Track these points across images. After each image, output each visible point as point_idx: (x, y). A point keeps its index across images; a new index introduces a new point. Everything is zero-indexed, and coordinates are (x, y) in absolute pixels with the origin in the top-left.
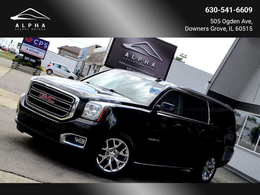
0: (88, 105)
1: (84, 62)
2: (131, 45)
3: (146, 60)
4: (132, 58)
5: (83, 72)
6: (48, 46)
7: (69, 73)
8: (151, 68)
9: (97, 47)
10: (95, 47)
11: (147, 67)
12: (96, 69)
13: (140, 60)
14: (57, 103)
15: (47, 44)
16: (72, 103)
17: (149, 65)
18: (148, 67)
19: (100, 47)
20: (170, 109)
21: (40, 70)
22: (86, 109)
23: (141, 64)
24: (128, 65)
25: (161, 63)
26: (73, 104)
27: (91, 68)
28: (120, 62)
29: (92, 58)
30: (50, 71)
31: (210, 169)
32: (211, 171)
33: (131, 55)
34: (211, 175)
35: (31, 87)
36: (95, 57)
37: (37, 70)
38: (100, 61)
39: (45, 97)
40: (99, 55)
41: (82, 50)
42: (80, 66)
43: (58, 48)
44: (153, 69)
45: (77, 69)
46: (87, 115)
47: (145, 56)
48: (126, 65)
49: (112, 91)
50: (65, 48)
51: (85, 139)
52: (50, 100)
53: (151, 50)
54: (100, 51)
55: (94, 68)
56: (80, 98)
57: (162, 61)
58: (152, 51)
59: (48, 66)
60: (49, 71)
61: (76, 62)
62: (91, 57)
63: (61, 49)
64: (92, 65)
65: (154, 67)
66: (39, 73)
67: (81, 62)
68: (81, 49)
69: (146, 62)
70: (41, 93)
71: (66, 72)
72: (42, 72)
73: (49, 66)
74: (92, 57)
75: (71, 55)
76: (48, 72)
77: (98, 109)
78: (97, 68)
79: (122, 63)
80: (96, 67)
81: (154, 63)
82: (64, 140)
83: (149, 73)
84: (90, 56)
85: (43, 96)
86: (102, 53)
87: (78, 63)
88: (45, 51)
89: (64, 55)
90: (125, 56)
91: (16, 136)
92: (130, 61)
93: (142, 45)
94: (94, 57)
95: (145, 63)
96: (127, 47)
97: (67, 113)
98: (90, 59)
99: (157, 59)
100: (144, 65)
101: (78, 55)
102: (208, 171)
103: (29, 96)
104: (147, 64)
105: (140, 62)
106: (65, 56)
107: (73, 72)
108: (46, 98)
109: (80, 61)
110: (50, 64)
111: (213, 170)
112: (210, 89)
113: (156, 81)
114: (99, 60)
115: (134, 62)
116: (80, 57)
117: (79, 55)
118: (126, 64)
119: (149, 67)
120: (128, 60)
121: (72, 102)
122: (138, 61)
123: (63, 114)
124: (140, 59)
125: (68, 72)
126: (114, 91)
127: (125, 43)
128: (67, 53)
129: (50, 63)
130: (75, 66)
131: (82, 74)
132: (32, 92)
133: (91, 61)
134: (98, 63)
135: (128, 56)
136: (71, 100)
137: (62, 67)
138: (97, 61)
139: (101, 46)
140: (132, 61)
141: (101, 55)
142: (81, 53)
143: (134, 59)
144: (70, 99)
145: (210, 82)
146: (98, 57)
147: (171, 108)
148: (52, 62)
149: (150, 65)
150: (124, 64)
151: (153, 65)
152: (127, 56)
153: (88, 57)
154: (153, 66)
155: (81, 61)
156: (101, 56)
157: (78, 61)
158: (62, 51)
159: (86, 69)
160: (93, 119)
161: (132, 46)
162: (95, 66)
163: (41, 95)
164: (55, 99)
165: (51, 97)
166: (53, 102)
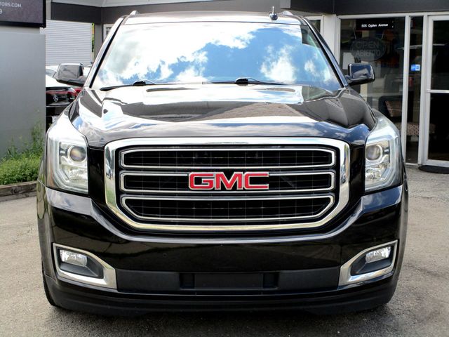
70: (193, 175)
85: (210, 182)
108: (228, 182)
163: (198, 181)
164: (267, 175)
165: (248, 175)
166: (267, 187)
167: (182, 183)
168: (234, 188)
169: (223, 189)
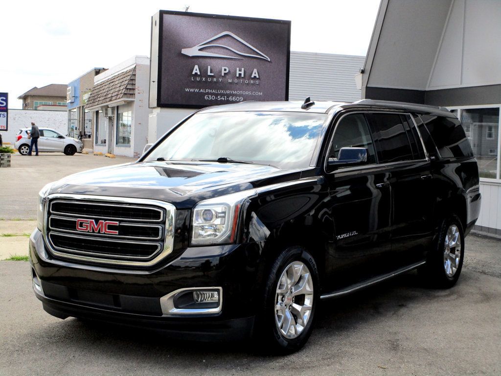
0: (198, 214)
1: (81, 108)
2: (197, 47)
3: (238, 69)
4: (209, 74)
5: (86, 129)
6: (6, 101)
7: (62, 140)
8: (252, 82)
9: (98, 72)
10: (94, 73)
11: (243, 83)
12: (110, 114)
13: (225, 74)
14: (124, 230)
15: (4, 98)
16: (161, 219)
17: (246, 78)
18: (246, 82)
19: (104, 70)
20: (358, 158)
21: (8, 152)
22: (197, 222)
23: (230, 81)
24: (205, 91)
25: (268, 65)
26: (164, 223)
27: (100, 115)
28: (187, 90)
29: (96, 97)
30: (25, 148)
31: (453, 250)
32: (456, 253)
33: (204, 68)
34: (457, 259)
35: (49, 214)
36: (101, 92)
37: (2, 155)
38: (114, 98)
39: (91, 225)
40: (107, 86)
41: (70, 88)
42: (77, 118)
43: (20, 98)
44: (257, 82)
45: (73, 126)
46: (202, 235)
47: (233, 61)
48: (202, 91)
49: (222, 160)
50: (32, 93)
51: (218, 291)
52: (105, 230)
53: (240, 45)
54: (107, 79)
55: (106, 114)
56: (174, 203)
57: (269, 60)
58: (244, 47)
59: (18, 140)
60: (23, 147)
61: (66, 114)
62: (93, 95)
63: (25, 98)
64: (100, 109)
65: (258, 77)
66: (8, 159)
67: (75, 110)
68: (66, 86)
69: (238, 72)
70: (79, 220)
71: (58, 139)
72: (11, 154)
73: (20, 138)
74: (95, 94)
75: (50, 103)
76: (22, 151)
77: (223, 215)
78: (113, 113)
79: (192, 90)
80: (110, 110)
81: (255, 70)
82: (171, 309)
83: (252, 93)
84: (89, 93)
85: (87, 226)
86: (113, 81)
87: (70, 115)
88: (6, 113)
89: (36, 107)
90: (193, 73)
91: (46, 325)
92: (206, 81)
93: (220, 41)
94: (99, 93)
95: (238, 75)
96: (191, 55)
97: (156, 247)
98: (92, 100)
99: (258, 61)
100: (236, 81)
101: (65, 98)
102: (451, 255)
103: (51, 235)
104: (243, 76)
105: (227, 77)
106: (38, 109)
107: (67, 133)
108: (96, 227)
109: (73, 109)
110: (21, 135)
111: (459, 249)
112: (368, 86)
113: (303, 108)
114: (112, 97)
115: (215, 80)
116: (70, 101)
117: (68, 98)
118: (200, 90)
119: (248, 80)
120: (201, 80)
121: (159, 218)
122: (223, 75)
123: (148, 251)
124: (225, 70)
125: (61, 137)
126: (228, 159)
127: (185, 48)
128: (39, 102)
129: (21, 133)
130: (66, 122)
131: (85, 132)
132: (55, 223)
133: (96, 103)
134: (111, 102)
135: (199, 73)
136: (156, 215)
137: (45, 133)
138: (108, 100)
139: (105, 68)
140: (209, 80)
141: (112, 84)
142: (69, 94)
143: (213, 74)
144: (152, 213)
145: (363, 72)
146: (107, 90)
147: (361, 155)
148: (22, 129)
149: (248, 75)
150: (197, 90)
151: (255, 74)
152: (196, 73)
153: (86, 97)
154: (255, 77)
155: (75, 108)
156: (114, 87)
157: (70, 111)
158: (29, 101)
159: (90, 121)
160: (220, 240)
161: (200, 50)
162: (106, 110)
163: (81, 225)
164: (117, 224)
165: (107, 223)
166: (116, 233)
167: (72, 225)
168: (99, 232)
169: (93, 232)
